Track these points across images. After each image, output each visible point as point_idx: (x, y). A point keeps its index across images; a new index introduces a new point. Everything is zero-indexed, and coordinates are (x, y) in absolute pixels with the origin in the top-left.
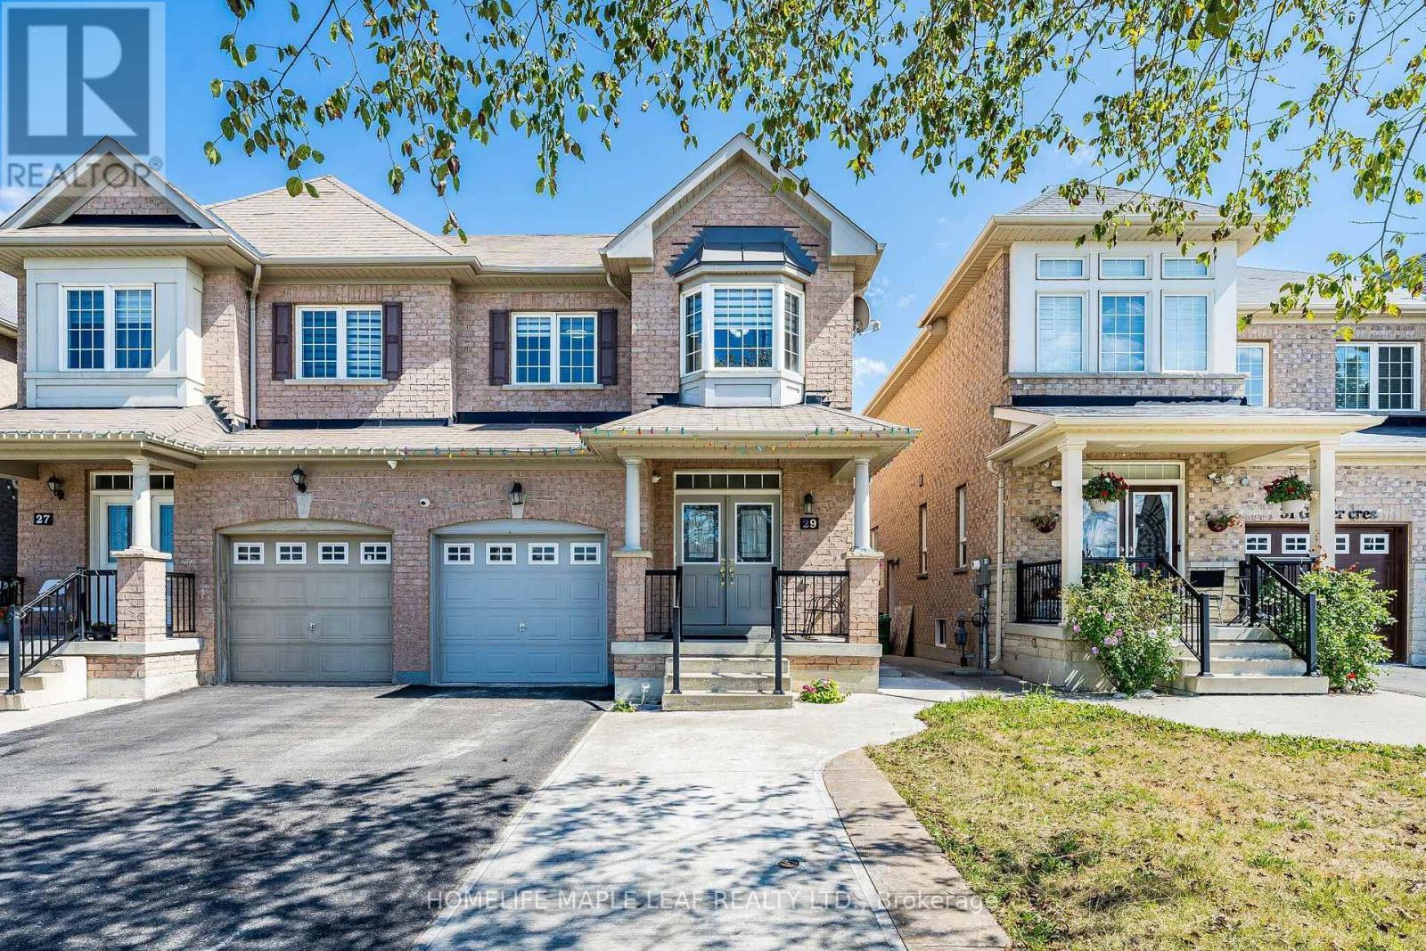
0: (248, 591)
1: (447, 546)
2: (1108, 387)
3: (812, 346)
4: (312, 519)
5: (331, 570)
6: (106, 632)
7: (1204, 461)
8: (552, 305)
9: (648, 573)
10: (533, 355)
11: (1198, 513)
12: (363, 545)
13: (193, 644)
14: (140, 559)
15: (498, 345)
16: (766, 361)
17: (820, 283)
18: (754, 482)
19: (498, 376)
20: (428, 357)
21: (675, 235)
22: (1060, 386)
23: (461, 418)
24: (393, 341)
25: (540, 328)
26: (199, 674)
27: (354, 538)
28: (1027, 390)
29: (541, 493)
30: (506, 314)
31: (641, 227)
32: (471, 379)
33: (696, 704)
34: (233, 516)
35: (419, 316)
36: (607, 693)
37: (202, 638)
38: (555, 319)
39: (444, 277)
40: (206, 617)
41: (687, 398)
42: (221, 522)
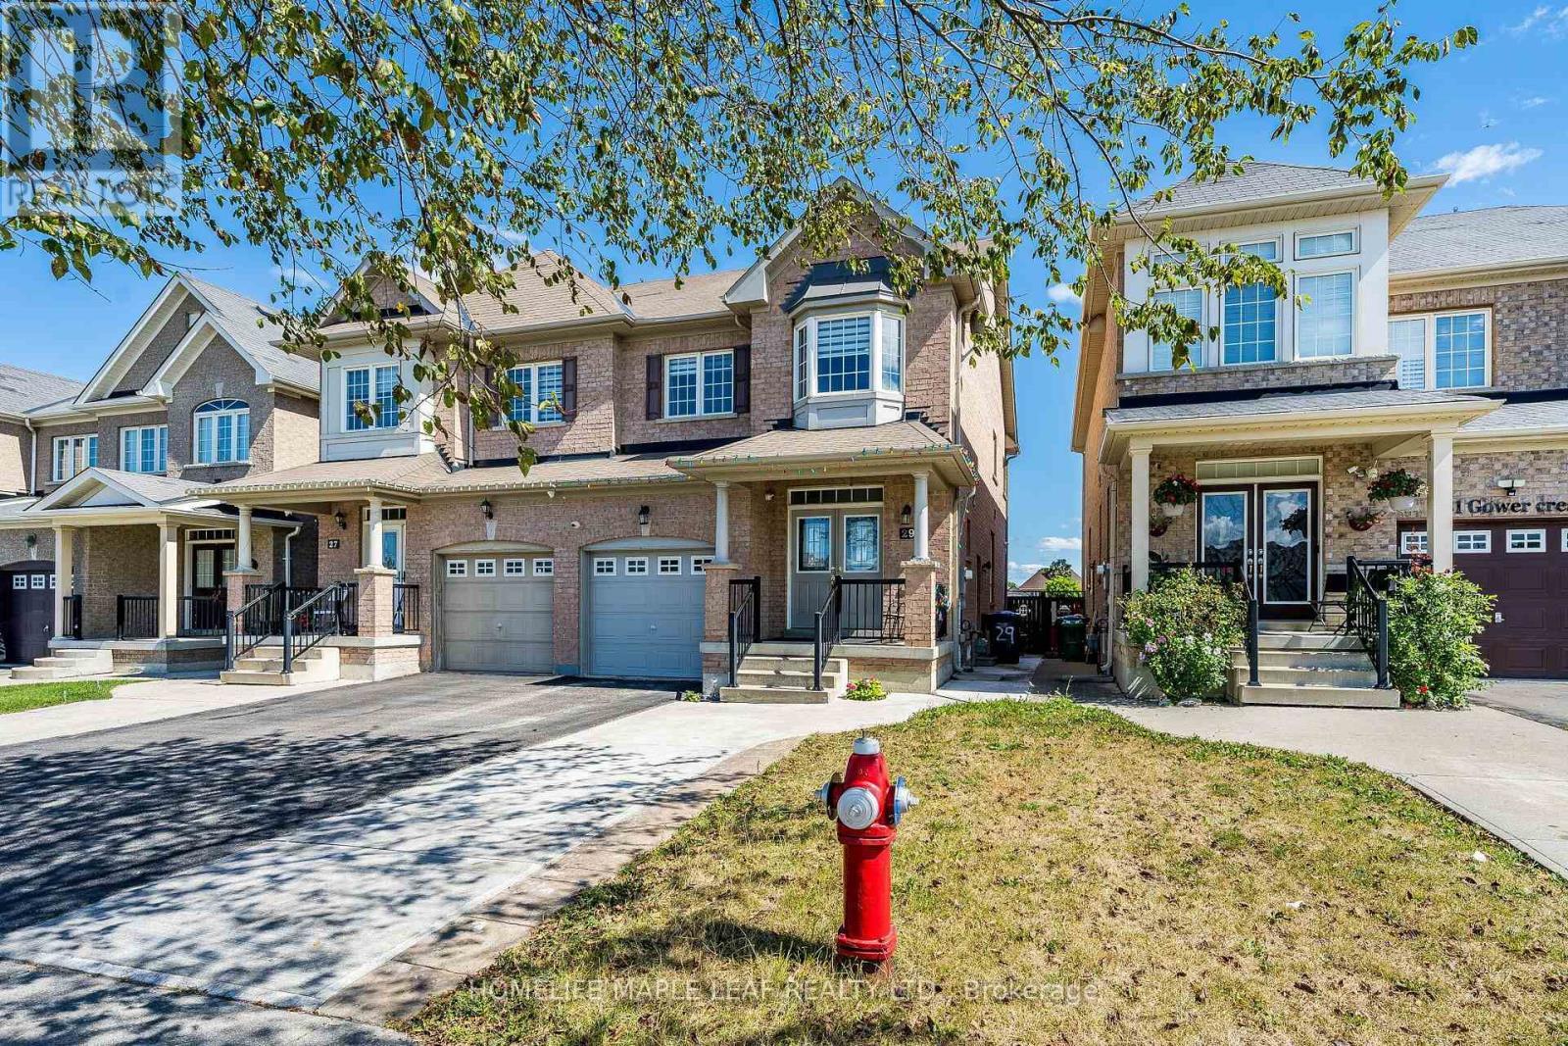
0: (456, 599)
1: (596, 560)
2: (1230, 381)
3: (912, 366)
4: (497, 541)
5: (512, 582)
6: (352, 630)
7: (1345, 454)
8: (696, 346)
9: (732, 582)
10: (683, 391)
11: (1337, 511)
12: (535, 560)
13: (416, 640)
14: (372, 574)
15: (654, 386)
16: (864, 383)
17: (919, 305)
18: (860, 496)
19: (653, 412)
20: (596, 401)
21: (789, 275)
22: (1173, 384)
23: (623, 450)
24: (570, 389)
25: (688, 366)
26: (421, 664)
27: (529, 555)
28: (1136, 390)
29: (664, 514)
30: (660, 358)
31: (755, 273)
32: (631, 416)
33: (749, 697)
34: (443, 539)
35: (590, 367)
36: (697, 687)
37: (422, 635)
38: (700, 358)
39: (606, 333)
40: (427, 617)
41: (798, 423)
42: (436, 544)
